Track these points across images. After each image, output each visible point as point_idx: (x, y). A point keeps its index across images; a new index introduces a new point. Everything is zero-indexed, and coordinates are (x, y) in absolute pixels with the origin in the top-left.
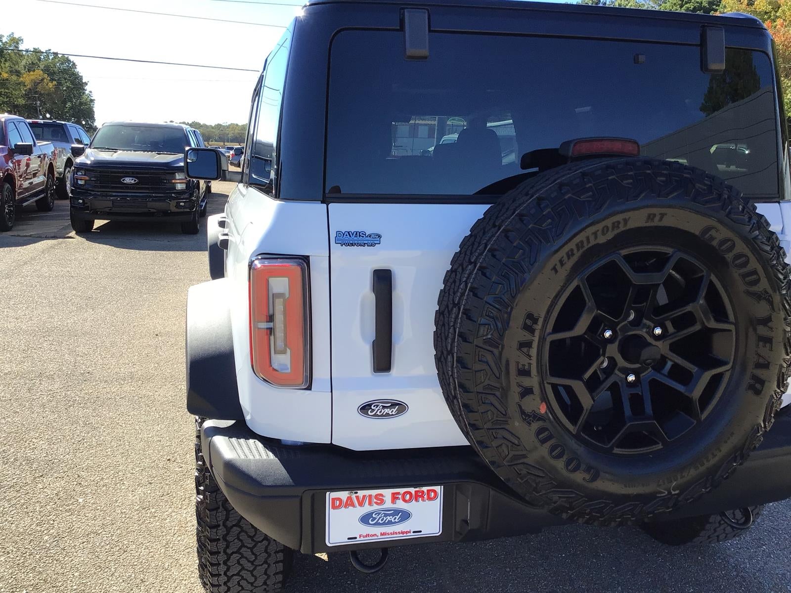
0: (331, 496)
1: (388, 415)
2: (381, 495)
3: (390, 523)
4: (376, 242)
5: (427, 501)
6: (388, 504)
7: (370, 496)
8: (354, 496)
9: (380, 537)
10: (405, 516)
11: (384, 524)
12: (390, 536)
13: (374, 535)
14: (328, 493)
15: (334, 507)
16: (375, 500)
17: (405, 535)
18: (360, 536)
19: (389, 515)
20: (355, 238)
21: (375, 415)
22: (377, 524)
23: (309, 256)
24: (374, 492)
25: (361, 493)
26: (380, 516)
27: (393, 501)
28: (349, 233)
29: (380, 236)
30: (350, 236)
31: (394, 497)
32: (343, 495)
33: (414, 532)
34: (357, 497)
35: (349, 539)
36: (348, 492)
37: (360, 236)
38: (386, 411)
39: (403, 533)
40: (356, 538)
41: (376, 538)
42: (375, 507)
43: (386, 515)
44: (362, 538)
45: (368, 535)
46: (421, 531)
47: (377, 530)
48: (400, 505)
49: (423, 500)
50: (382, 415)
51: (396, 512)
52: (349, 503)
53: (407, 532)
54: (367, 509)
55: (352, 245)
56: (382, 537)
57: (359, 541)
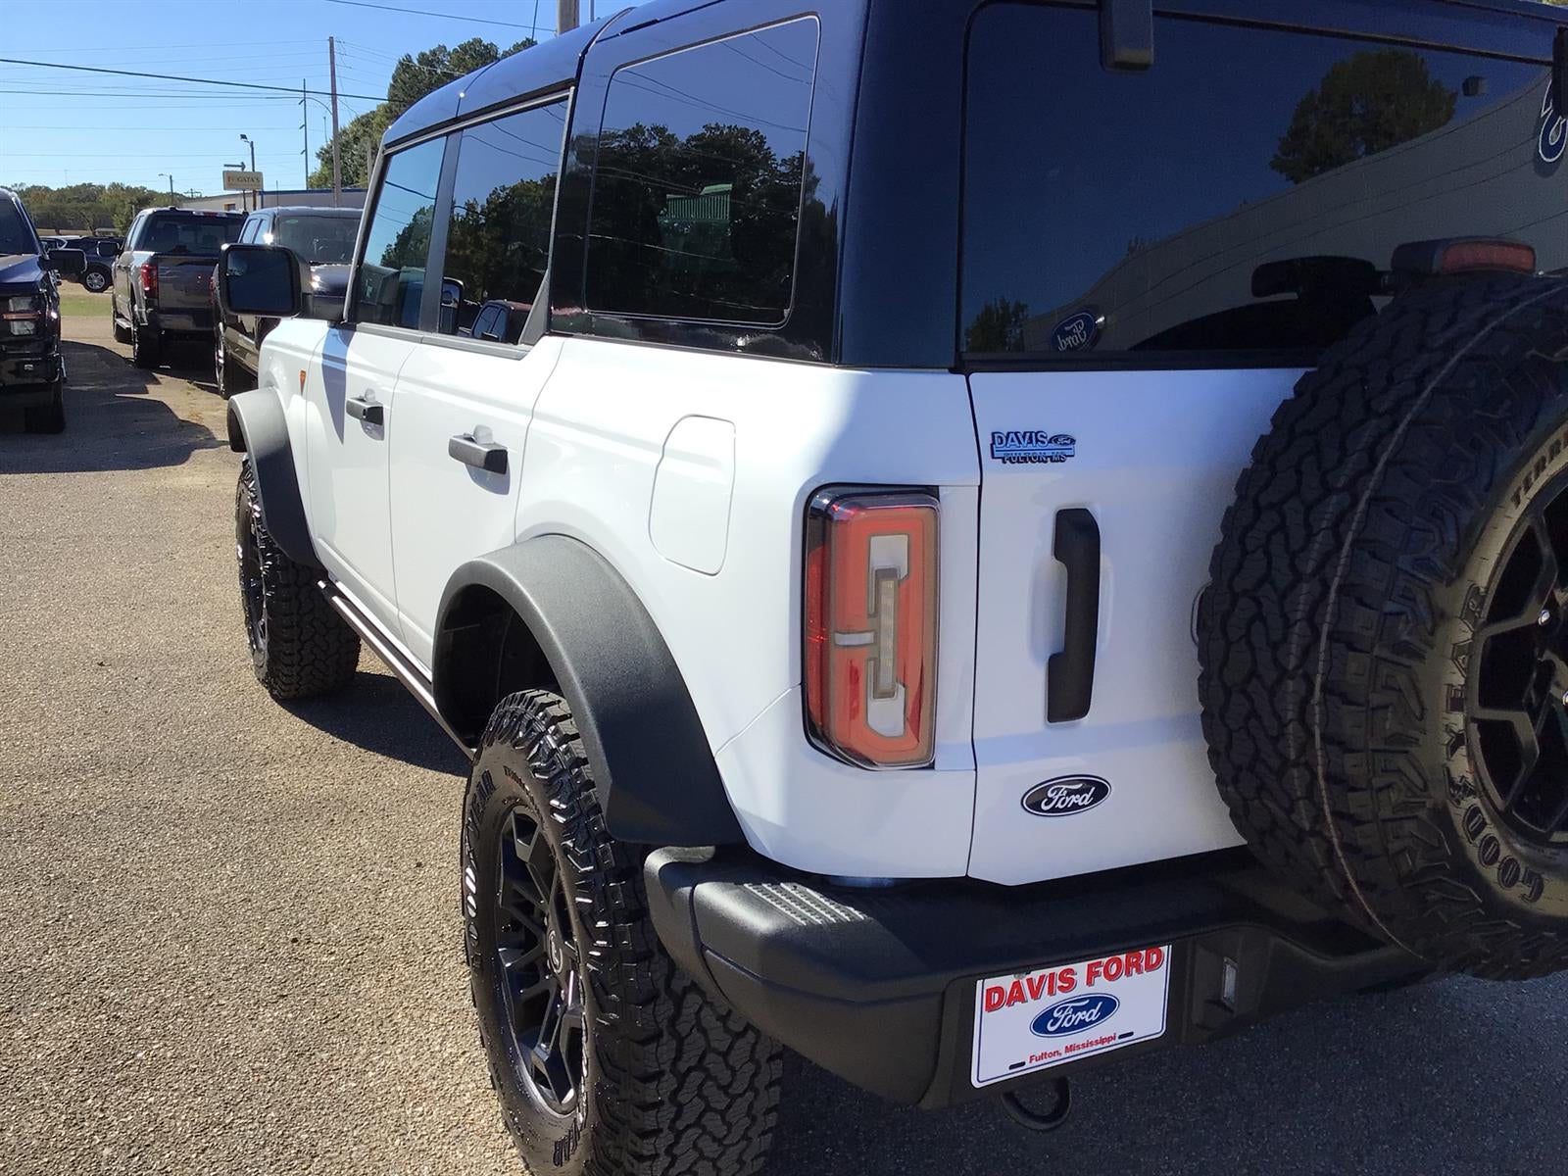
0: (983, 986)
1: (1076, 807)
2: (1069, 972)
3: (1083, 1024)
4: (1068, 452)
5: (1145, 972)
6: (1082, 989)
7: (1051, 978)
8: (1024, 981)
9: (1064, 1056)
10: (1108, 1005)
11: (1073, 1028)
12: (1082, 1051)
13: (1053, 1054)
14: (979, 983)
15: (990, 1007)
16: (1059, 984)
17: (1106, 1044)
18: (1032, 1058)
19: (1082, 1009)
20: (1030, 446)
21: (1054, 810)
22: (1061, 1030)
23: (937, 486)
24: (1059, 970)
25: (1037, 974)
26: (1066, 1013)
27: (1089, 983)
28: (1016, 433)
29: (1073, 441)
30: (1020, 442)
31: (1091, 975)
32: (1006, 982)
33: (1121, 1037)
34: (1030, 983)
35: (1012, 1067)
36: (1014, 974)
37: (1037, 441)
38: (1074, 798)
39: (1102, 1041)
40: (1023, 1064)
41: (1057, 1057)
42: (1060, 996)
43: (1076, 1010)
44: (1034, 1063)
45: (1044, 1055)
46: (1131, 1034)
47: (1061, 1043)
48: (1102, 986)
49: (1139, 971)
50: (1066, 809)
51: (1093, 1001)
52: (1017, 995)
53: (1109, 1040)
54: (1046, 1001)
55: (1025, 460)
56: (1068, 1055)
57: (1031, 1067)
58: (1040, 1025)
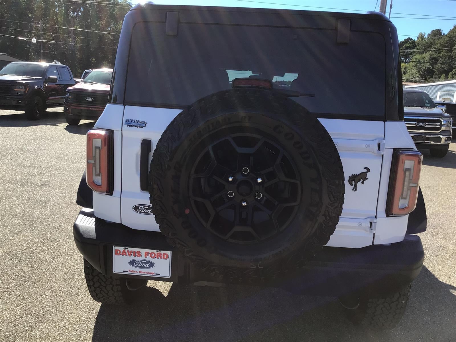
0: (115, 248)
1: (146, 213)
2: (139, 252)
3: (144, 267)
4: (143, 126)
5: (163, 259)
6: (143, 257)
7: (134, 252)
8: (126, 250)
9: (139, 273)
10: (152, 265)
11: (141, 267)
12: (144, 274)
13: (136, 272)
14: (114, 246)
15: (117, 254)
16: (137, 254)
17: (152, 274)
18: (129, 271)
19: (144, 263)
20: (134, 123)
21: (141, 212)
22: (138, 266)
23: (113, 130)
24: (136, 250)
25: (130, 249)
26: (139, 262)
27: (146, 256)
28: (131, 120)
29: (146, 123)
30: (132, 122)
31: (146, 254)
32: (121, 249)
33: (156, 274)
34: (128, 251)
35: (124, 271)
36: (123, 247)
37: (136, 122)
38: (146, 210)
39: (150, 273)
40: (127, 272)
41: (137, 273)
42: (137, 258)
43: (142, 263)
44: (130, 272)
45: (133, 271)
46: (159, 274)
47: (138, 270)
48: (149, 258)
49: (161, 258)
50: (144, 213)
51: (147, 262)
52: (124, 254)
53: (152, 273)
54: (132, 258)
55: (132, 126)
56: (140, 273)
57: (129, 273)
58: (132, 263)
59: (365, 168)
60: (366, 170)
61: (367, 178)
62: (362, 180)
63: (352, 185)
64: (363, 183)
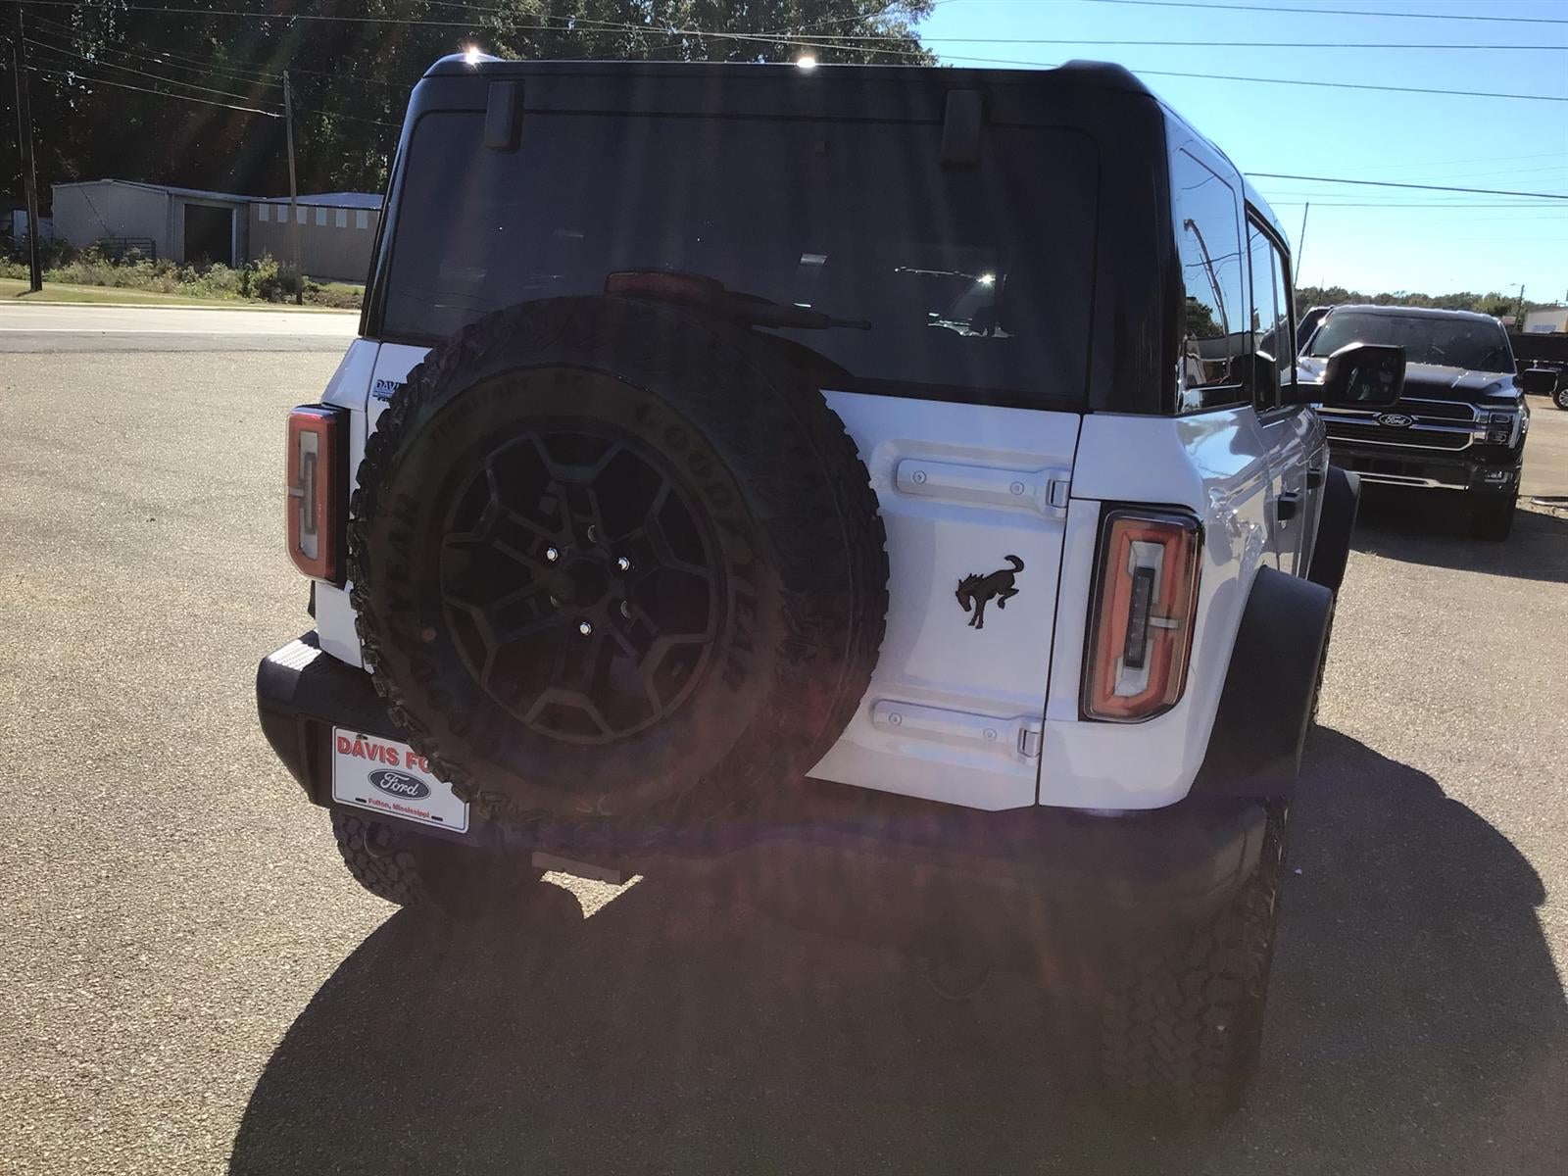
0: (340, 732)
2: (394, 750)
3: (404, 794)
6: (402, 767)
7: (382, 747)
8: (363, 741)
9: (392, 810)
10: (423, 791)
11: (397, 793)
12: (405, 813)
13: (385, 805)
14: (334, 728)
15: (342, 751)
16: (387, 756)
17: (422, 818)
18: (370, 800)
19: (405, 782)
22: (389, 790)
23: (350, 410)
24: (387, 743)
25: (373, 740)
26: (393, 780)
27: (408, 764)
31: (409, 759)
32: (351, 736)
33: (433, 817)
34: (367, 744)
35: (357, 799)
36: (356, 734)
39: (420, 814)
40: (365, 802)
41: (388, 809)
42: (387, 766)
43: (400, 781)
44: (371, 804)
45: (378, 802)
46: (441, 820)
47: (391, 800)
48: (417, 772)
51: (412, 781)
52: (357, 751)
53: (425, 815)
54: (377, 765)
56: (395, 811)
57: (369, 806)
58: (377, 778)
59: (1007, 558)
60: (1010, 565)
61: (1016, 591)
62: (998, 596)
63: (967, 608)
64: (1001, 604)
